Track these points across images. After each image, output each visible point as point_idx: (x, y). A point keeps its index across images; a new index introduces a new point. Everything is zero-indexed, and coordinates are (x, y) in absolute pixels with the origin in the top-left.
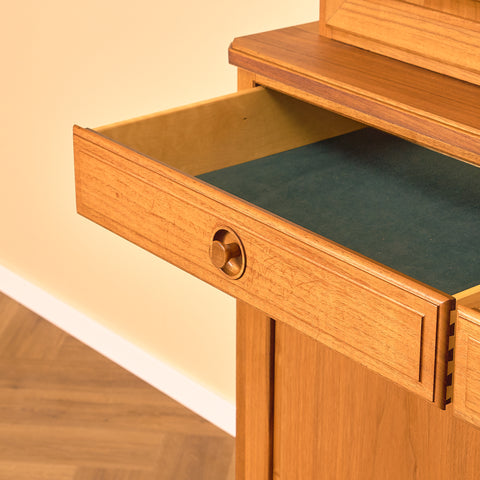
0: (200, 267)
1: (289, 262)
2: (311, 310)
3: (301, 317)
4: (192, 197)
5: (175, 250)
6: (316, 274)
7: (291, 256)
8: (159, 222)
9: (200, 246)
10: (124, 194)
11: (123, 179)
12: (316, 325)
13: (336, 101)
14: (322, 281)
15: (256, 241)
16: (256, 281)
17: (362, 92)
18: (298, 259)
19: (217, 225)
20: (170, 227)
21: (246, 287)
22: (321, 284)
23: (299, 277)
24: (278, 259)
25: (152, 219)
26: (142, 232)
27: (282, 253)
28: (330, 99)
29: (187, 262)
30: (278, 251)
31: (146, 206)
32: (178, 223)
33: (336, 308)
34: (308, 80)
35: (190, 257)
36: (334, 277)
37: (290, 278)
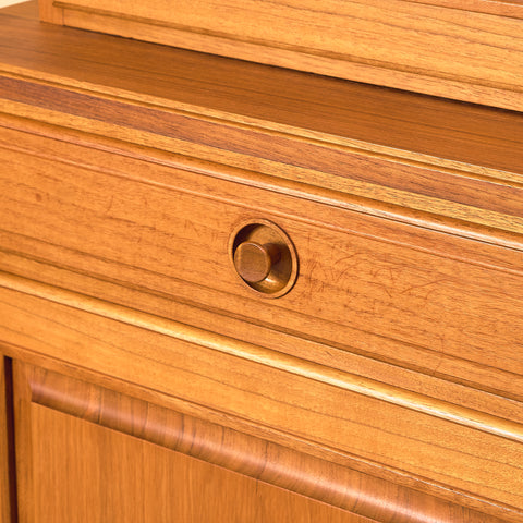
0: (203, 287)
1: (386, 257)
2: (429, 327)
3: (408, 340)
4: (189, 181)
5: (155, 267)
6: (441, 270)
7: (390, 249)
8: (124, 228)
9: (205, 256)
10: (52, 194)
11: (50, 172)
12: (439, 348)
13: (109, 120)
14: (452, 279)
15: (319, 234)
16: (317, 295)
17: (157, 101)
18: (405, 251)
19: (242, 218)
20: (146, 234)
21: (296, 307)
22: (452, 284)
23: (406, 278)
24: (363, 257)
25: (108, 226)
26: (87, 248)
27: (373, 246)
28: (98, 117)
29: (176, 284)
30: (365, 243)
31: (97, 208)
32: (162, 225)
33: (482, 318)
34: (55, 89)
35: (185, 275)
36: (478, 271)
37: (388, 282)
